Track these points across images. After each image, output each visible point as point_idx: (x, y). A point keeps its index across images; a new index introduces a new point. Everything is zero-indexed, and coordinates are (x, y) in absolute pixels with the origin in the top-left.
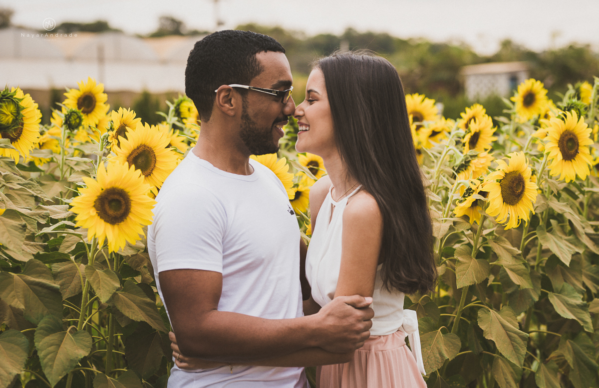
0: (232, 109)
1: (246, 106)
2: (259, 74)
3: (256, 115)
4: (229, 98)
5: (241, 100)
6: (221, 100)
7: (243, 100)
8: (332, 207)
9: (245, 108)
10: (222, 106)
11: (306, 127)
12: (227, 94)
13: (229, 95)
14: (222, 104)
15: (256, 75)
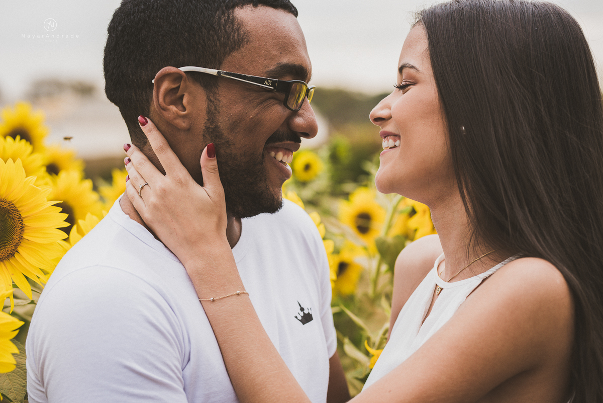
0: (184, 117)
1: (216, 109)
2: (239, 47)
3: (234, 126)
4: (179, 94)
5: (205, 98)
6: (161, 97)
7: (208, 98)
8: (437, 290)
9: (212, 114)
10: (164, 109)
11: (395, 141)
12: (174, 86)
13: (178, 87)
14: (163, 104)
15: (232, 49)
